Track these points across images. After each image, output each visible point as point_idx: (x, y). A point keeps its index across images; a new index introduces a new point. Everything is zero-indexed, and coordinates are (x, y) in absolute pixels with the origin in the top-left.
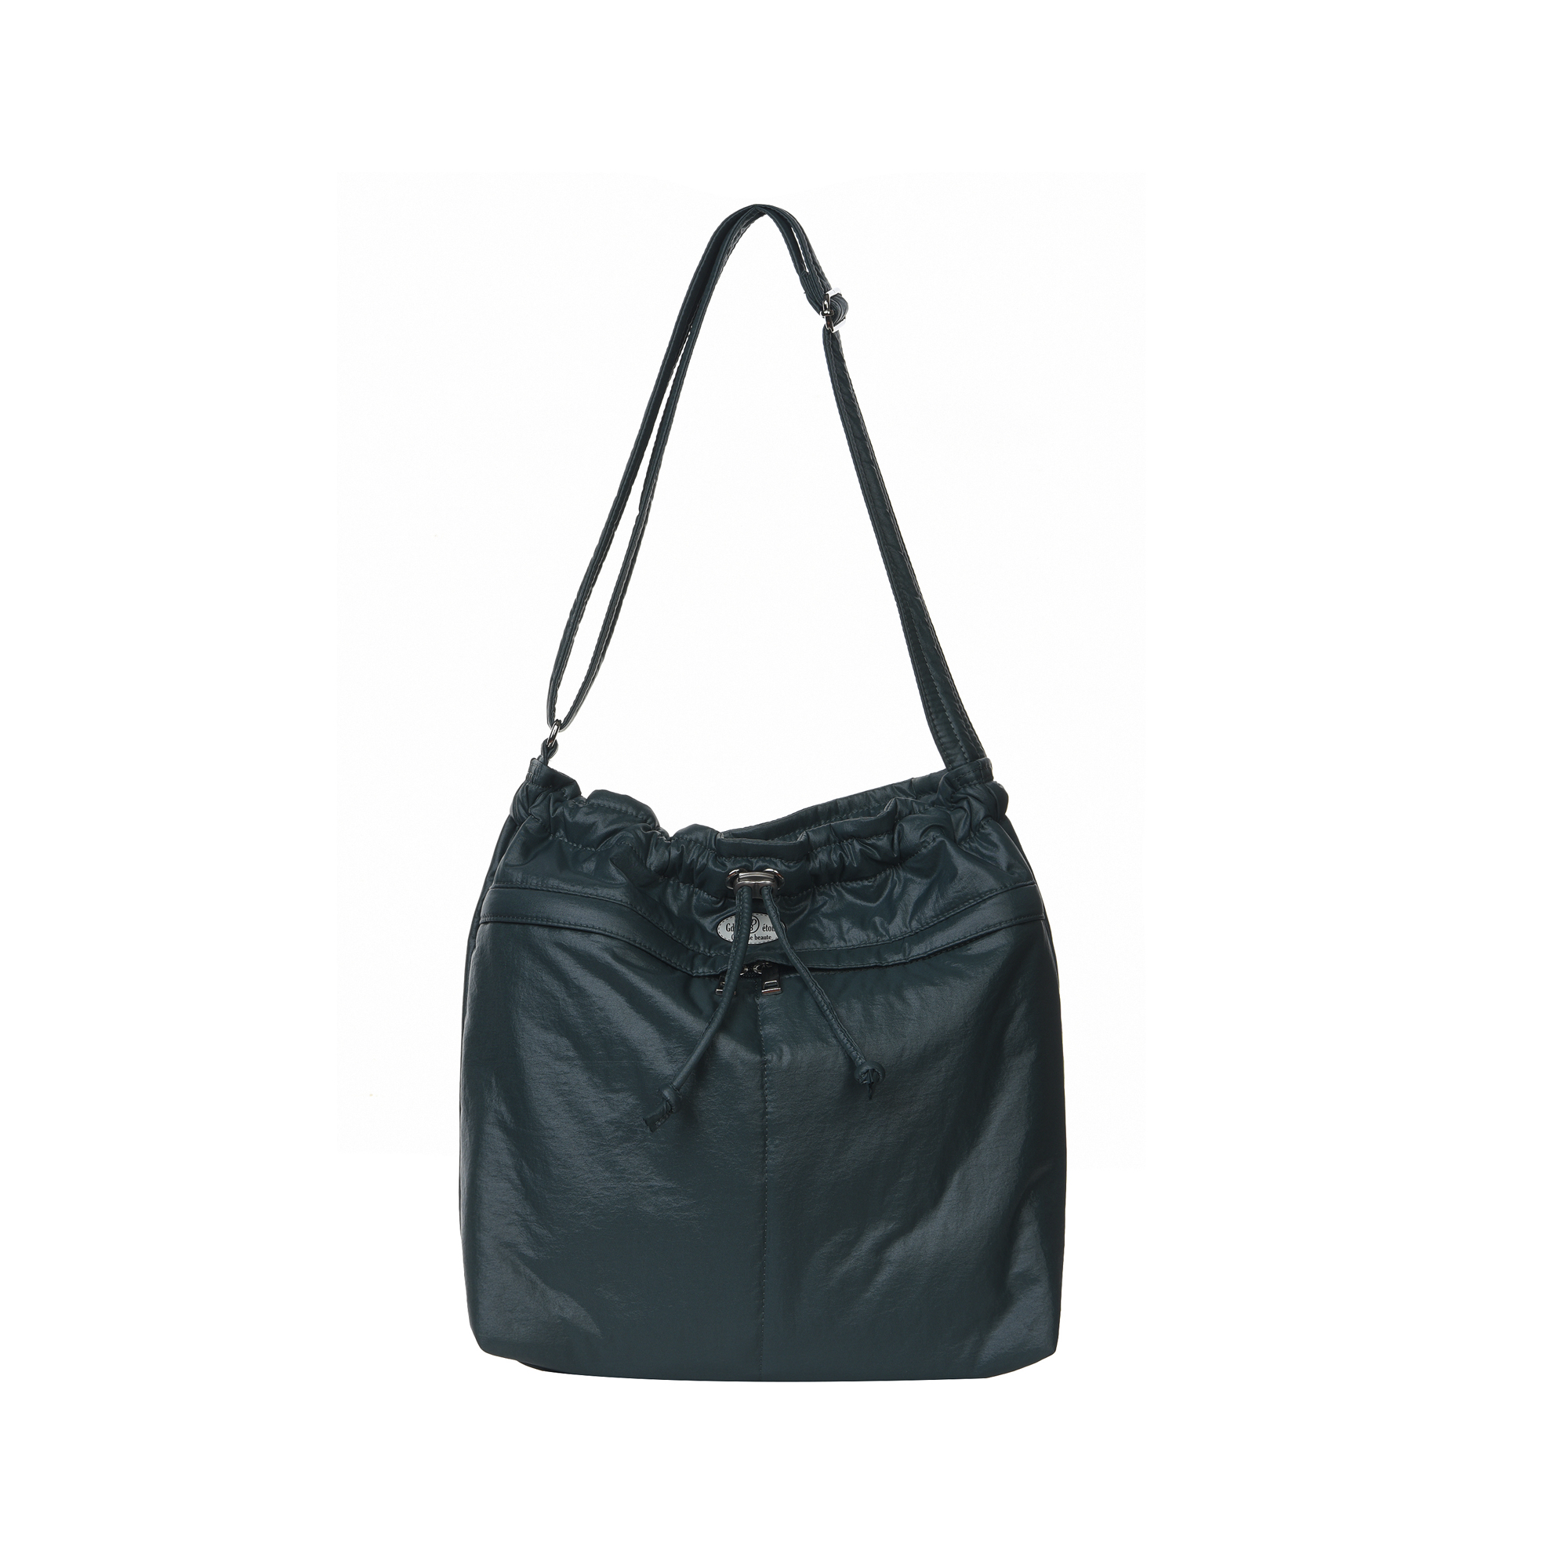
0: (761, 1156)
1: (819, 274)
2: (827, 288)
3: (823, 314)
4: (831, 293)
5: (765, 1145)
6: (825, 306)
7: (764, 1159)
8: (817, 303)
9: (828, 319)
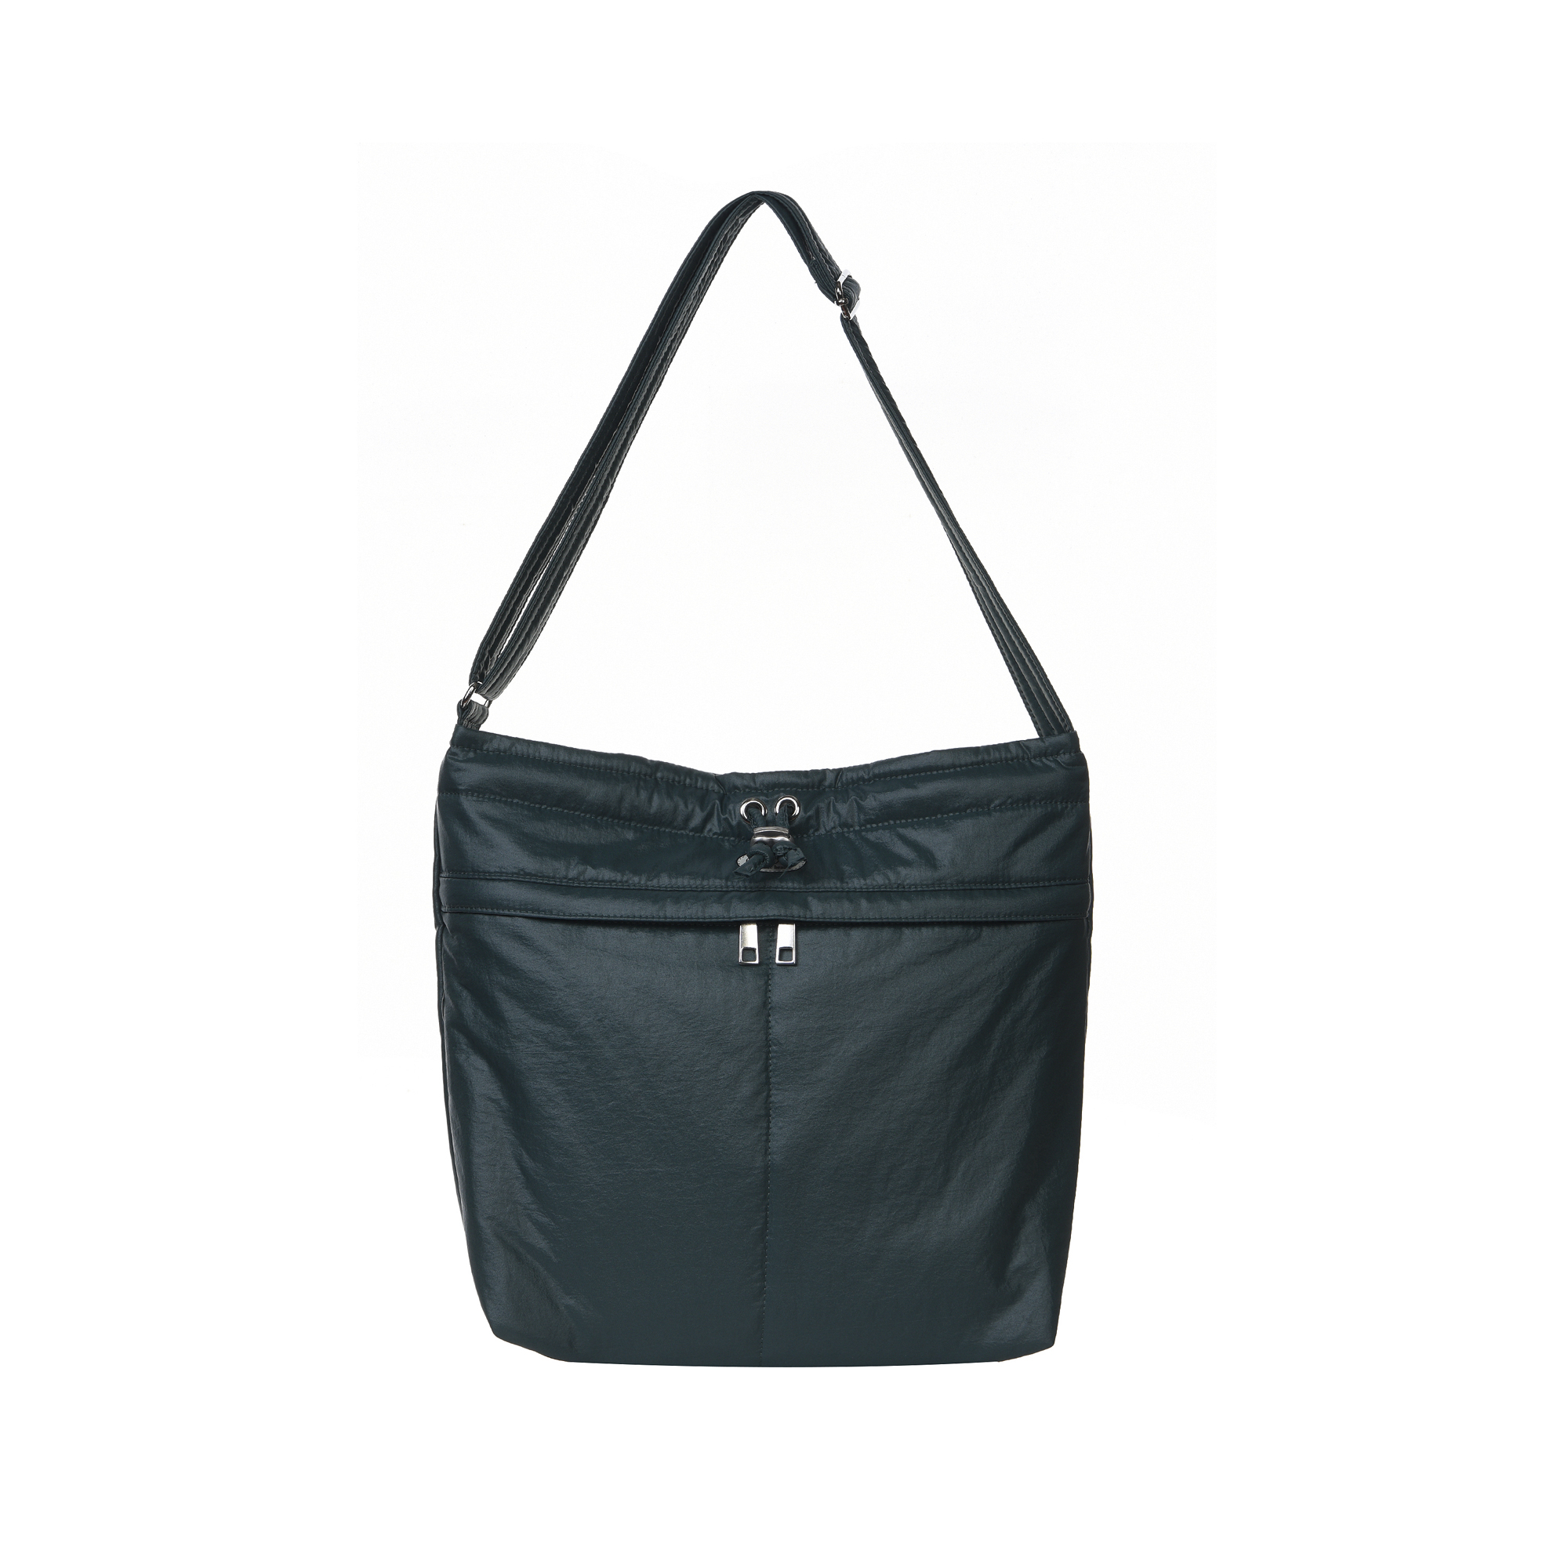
0: (764, 1138)
1: (827, 261)
2: (838, 274)
3: (838, 304)
4: (841, 280)
5: (768, 1128)
6: (838, 293)
7: (767, 1141)
8: (830, 292)
9: (843, 308)
